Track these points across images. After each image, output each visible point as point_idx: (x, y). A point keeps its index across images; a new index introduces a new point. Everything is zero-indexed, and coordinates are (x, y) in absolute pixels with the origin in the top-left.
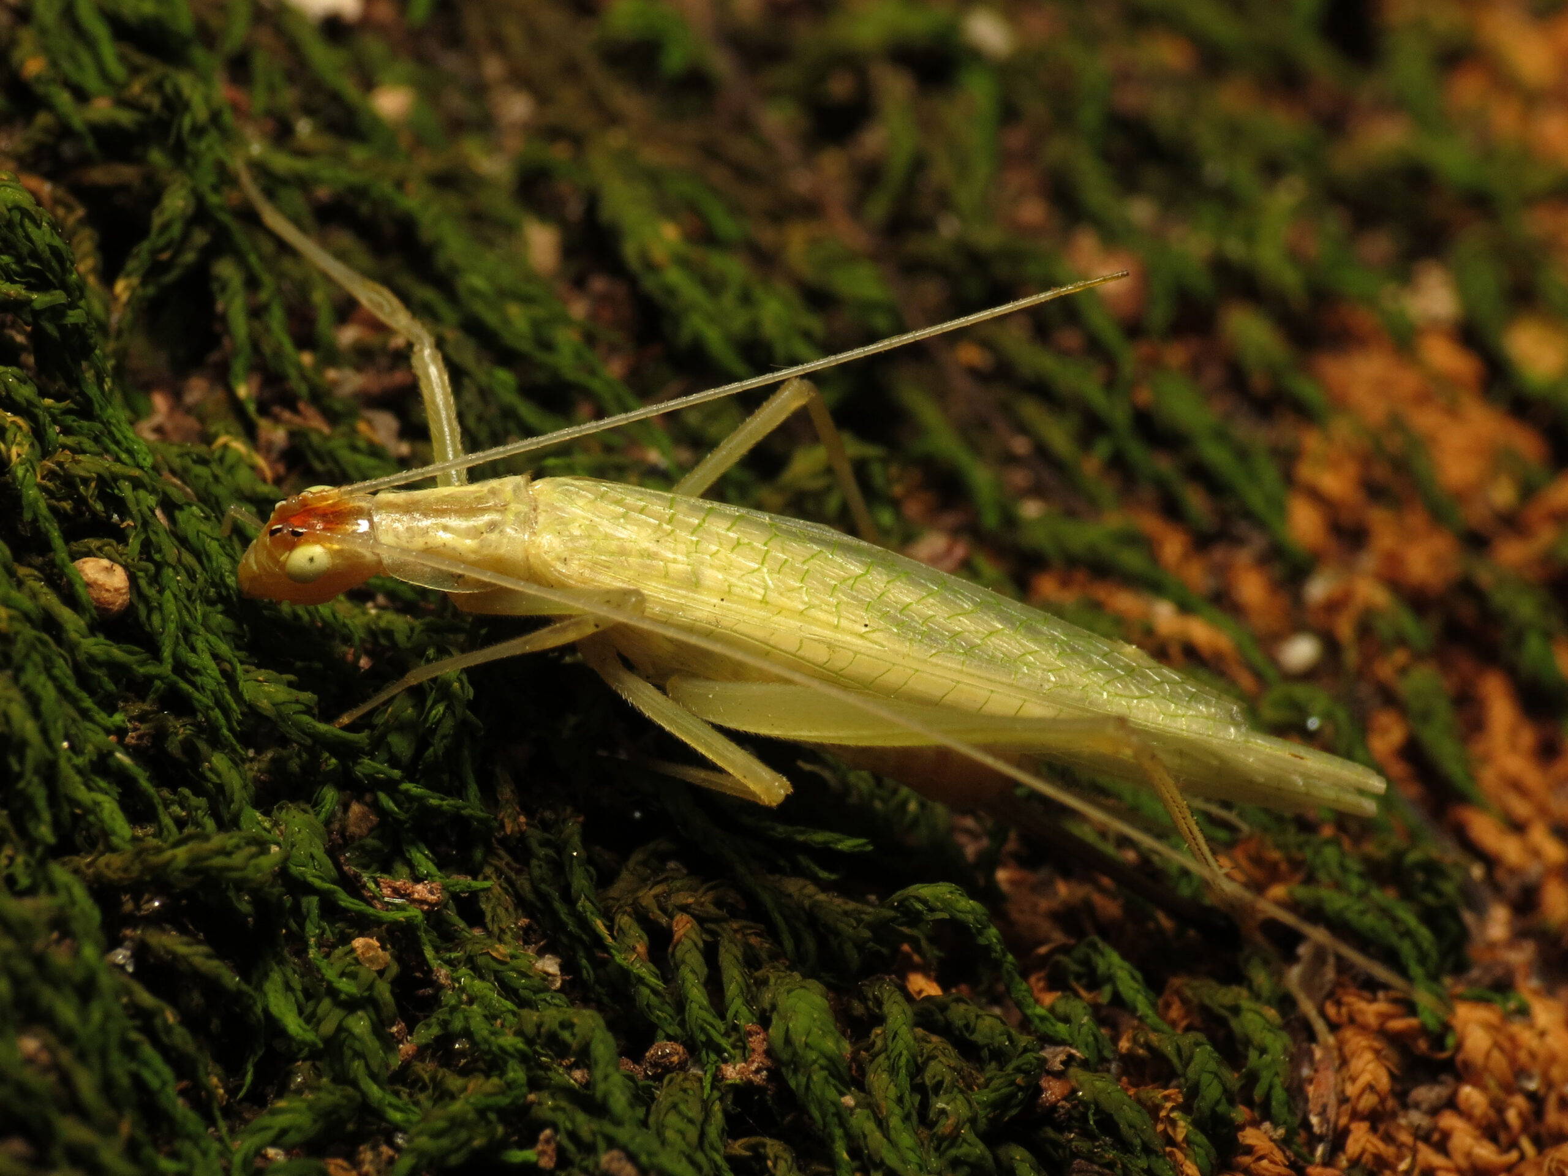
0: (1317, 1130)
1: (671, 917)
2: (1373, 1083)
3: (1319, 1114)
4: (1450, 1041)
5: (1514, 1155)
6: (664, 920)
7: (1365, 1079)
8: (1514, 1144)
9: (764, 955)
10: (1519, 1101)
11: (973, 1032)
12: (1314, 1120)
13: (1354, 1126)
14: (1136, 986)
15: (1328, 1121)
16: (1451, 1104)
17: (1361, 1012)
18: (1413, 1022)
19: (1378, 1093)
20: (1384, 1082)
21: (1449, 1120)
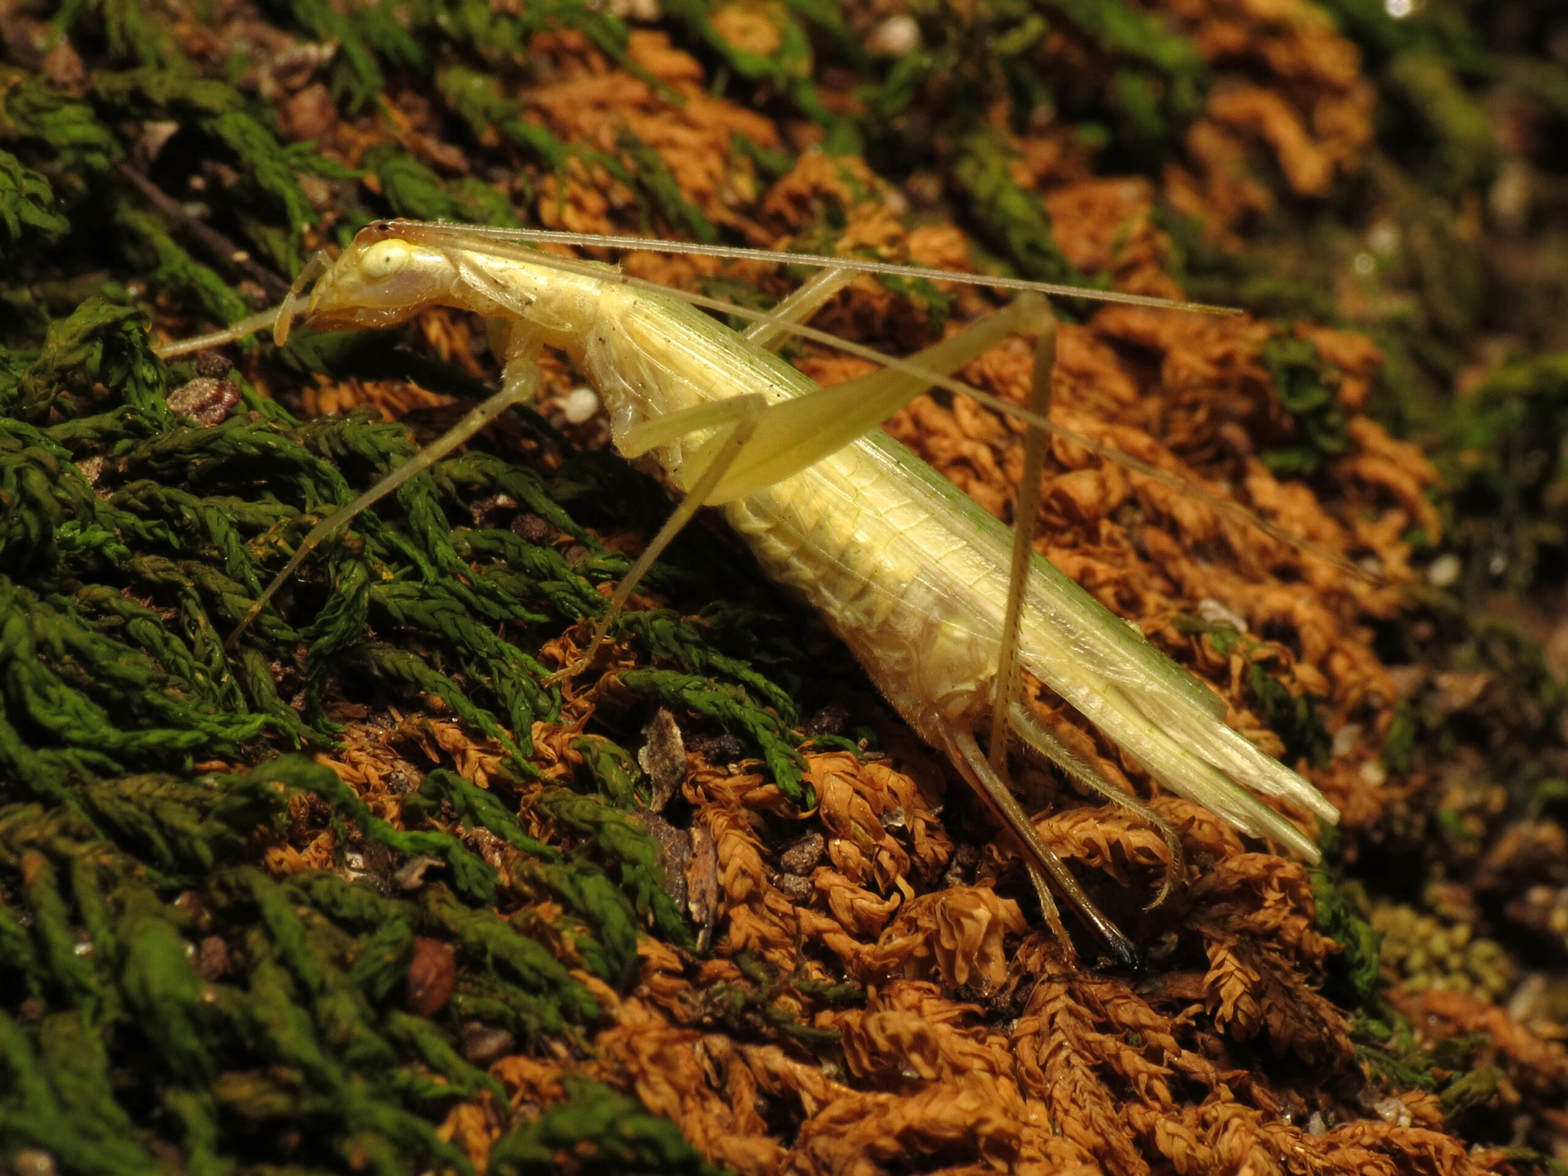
0: (696, 917)
1: (18, 854)
2: (744, 867)
3: (698, 901)
4: (811, 799)
5: (895, 898)
6: (12, 860)
7: (734, 865)
8: (894, 888)
9: (119, 872)
10: (889, 841)
11: (340, 907)
12: (693, 907)
13: (733, 912)
14: (497, 812)
15: (707, 908)
16: (825, 859)
17: (720, 789)
18: (770, 787)
19: (751, 877)
20: (754, 862)
21: (827, 878)
